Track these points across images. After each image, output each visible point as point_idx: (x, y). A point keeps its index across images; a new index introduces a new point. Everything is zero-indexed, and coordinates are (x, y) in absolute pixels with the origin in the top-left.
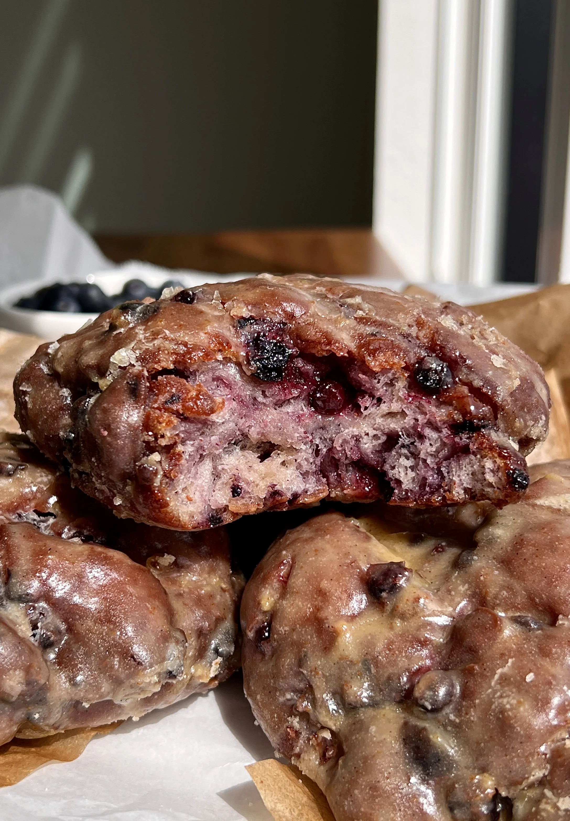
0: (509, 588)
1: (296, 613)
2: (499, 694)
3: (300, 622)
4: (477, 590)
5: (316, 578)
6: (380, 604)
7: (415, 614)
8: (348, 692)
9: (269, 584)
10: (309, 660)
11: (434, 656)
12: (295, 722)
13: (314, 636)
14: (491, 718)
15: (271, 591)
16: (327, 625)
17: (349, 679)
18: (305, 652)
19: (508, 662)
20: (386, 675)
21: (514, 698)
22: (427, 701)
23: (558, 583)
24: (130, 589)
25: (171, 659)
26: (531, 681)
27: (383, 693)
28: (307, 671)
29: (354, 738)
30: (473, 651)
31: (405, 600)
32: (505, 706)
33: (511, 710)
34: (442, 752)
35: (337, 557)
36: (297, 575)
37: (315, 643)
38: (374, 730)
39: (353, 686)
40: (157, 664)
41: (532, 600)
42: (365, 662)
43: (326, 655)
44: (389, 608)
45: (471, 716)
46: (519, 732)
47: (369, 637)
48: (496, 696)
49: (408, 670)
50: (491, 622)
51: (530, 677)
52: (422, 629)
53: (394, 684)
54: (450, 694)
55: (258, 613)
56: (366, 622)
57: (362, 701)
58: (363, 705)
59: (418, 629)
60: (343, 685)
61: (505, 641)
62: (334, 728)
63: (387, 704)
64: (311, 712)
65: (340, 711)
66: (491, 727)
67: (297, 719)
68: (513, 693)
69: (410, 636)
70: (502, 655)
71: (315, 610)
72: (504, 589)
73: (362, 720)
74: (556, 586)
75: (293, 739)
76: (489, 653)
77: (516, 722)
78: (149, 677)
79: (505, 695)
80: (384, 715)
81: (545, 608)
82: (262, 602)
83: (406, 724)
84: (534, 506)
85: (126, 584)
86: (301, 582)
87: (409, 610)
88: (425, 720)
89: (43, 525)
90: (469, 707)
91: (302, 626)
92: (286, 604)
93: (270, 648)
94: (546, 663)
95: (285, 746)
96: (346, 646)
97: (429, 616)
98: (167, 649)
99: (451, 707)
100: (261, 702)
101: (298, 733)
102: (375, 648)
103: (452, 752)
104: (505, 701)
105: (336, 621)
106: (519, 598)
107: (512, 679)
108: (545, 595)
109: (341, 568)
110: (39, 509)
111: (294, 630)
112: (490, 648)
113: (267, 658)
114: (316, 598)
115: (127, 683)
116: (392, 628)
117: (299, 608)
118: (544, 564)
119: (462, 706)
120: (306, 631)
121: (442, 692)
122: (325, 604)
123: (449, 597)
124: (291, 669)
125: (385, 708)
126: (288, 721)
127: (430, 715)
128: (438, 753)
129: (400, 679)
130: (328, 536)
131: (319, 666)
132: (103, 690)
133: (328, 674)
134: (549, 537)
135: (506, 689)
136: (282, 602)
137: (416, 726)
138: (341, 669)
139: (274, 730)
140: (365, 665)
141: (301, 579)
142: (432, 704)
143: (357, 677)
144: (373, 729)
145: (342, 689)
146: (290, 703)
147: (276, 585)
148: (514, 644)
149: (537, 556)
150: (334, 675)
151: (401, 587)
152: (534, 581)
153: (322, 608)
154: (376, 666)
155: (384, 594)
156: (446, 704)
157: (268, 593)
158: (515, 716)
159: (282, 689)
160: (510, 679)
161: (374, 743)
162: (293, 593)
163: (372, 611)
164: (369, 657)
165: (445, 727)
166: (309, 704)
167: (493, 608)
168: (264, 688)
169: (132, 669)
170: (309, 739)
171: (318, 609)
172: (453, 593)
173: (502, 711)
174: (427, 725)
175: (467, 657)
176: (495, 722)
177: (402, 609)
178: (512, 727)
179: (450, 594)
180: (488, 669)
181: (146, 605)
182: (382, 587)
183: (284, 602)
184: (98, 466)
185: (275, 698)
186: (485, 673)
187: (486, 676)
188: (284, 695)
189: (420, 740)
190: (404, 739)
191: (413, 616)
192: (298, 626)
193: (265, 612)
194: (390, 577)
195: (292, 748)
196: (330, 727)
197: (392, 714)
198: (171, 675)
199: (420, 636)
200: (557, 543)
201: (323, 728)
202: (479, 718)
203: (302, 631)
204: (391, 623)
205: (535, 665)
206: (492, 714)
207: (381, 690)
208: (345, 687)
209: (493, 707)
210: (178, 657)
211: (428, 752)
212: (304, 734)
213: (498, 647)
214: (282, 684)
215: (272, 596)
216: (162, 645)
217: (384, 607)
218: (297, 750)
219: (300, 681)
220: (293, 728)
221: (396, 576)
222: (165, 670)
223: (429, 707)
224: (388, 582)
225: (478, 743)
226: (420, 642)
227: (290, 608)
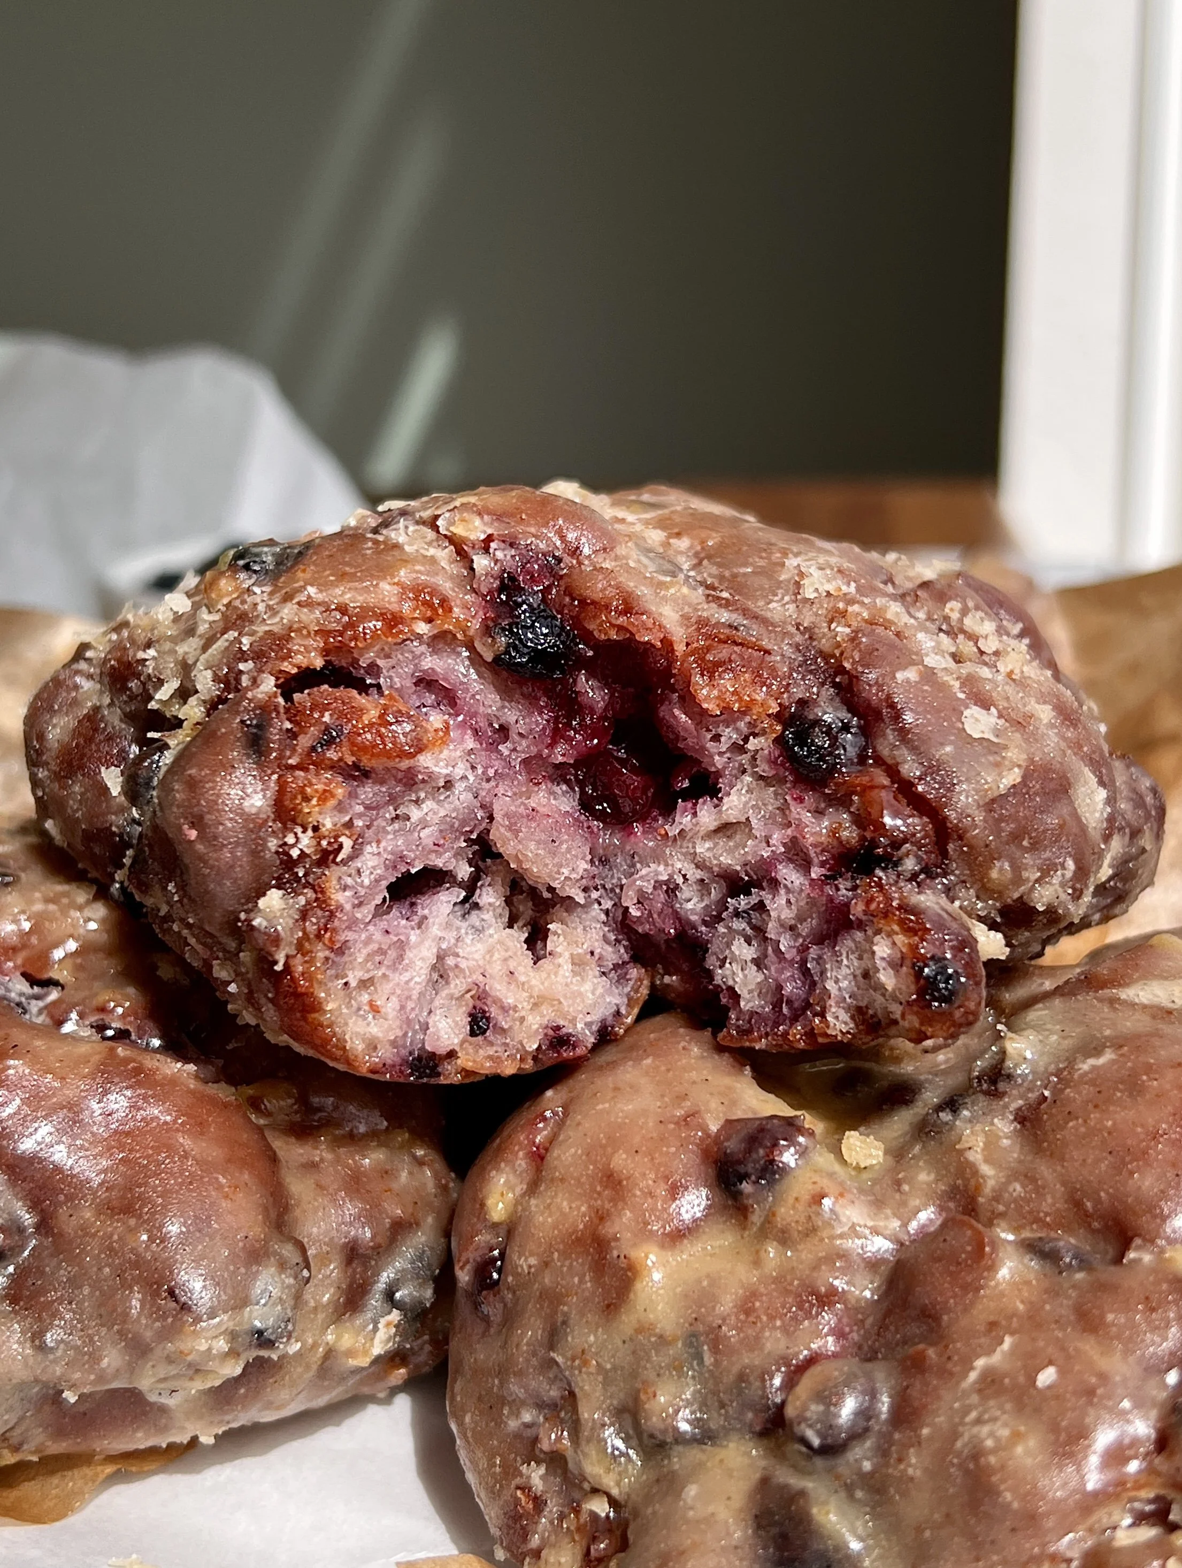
0: (1029, 1178)
1: (555, 1227)
2: (973, 1415)
3: (561, 1247)
4: (959, 1182)
5: (604, 1147)
6: (739, 1209)
7: (811, 1231)
8: (647, 1406)
9: (507, 1162)
10: (572, 1331)
11: (847, 1329)
12: (536, 1475)
13: (587, 1278)
14: (952, 1470)
15: (511, 1177)
16: (615, 1253)
17: (652, 1375)
18: (565, 1314)
19: (1001, 1342)
20: (735, 1370)
21: (1005, 1425)
22: (810, 1426)
23: (1138, 1166)
24: (185, 1141)
25: (263, 1301)
26: (1049, 1387)
27: (727, 1412)
28: (563, 1356)
29: (650, 1510)
30: (929, 1316)
31: (791, 1201)
32: (982, 1441)
33: (994, 1451)
34: (837, 1549)
35: (659, 1104)
36: (565, 1141)
37: (587, 1294)
38: (693, 1493)
39: (658, 1393)
40: (225, 1312)
41: (1078, 1204)
42: (692, 1339)
43: (608, 1321)
44: (756, 1218)
45: (910, 1465)
46: (1010, 1504)
47: (705, 1283)
48: (968, 1419)
49: (786, 1361)
50: (969, 1248)
51: (1047, 1377)
52: (823, 1267)
53: (753, 1391)
54: (865, 1414)
55: (479, 1226)
56: (705, 1249)
57: (676, 1429)
58: (680, 1439)
59: (816, 1268)
60: (638, 1391)
61: (1002, 1294)
62: (615, 1492)
63: (735, 1437)
64: (569, 1454)
65: (631, 1452)
66: (951, 1490)
67: (542, 1470)
68: (1004, 1413)
69: (796, 1282)
70: (993, 1325)
71: (596, 1221)
72: (1016, 1180)
73: (673, 1473)
74: (1131, 1173)
75: (527, 1515)
76: (964, 1322)
77: (1003, 1481)
78: (207, 1339)
79: (986, 1416)
80: (721, 1461)
81: (1106, 1227)
82: (490, 1202)
83: (765, 1482)
84: (1113, 1002)
85: (178, 1130)
86: (573, 1156)
87: (797, 1222)
88: (810, 1474)
89: (35, 1006)
90: (906, 1446)
91: (565, 1255)
92: (537, 1206)
93: (500, 1306)
94: (1089, 1347)
95: (512, 1531)
96: (651, 1300)
97: (841, 1236)
98: (255, 1279)
99: (868, 1444)
100: (473, 1430)
101: (539, 1503)
102: (714, 1308)
103: (855, 1545)
104: (985, 1430)
105: (635, 1245)
106: (1050, 1200)
107: (1007, 1381)
108: (1107, 1193)
109: (662, 1126)
110: (30, 971)
111: (546, 1264)
112: (966, 1310)
113: (492, 1331)
114: (599, 1193)
115: (158, 1352)
116: (757, 1262)
117: (563, 1214)
118: (1110, 1123)
119: (891, 1443)
120: (571, 1267)
121: (848, 1408)
122: (615, 1205)
123: (897, 1196)
124: (534, 1354)
125: (726, 1446)
126: (521, 1475)
127: (819, 1462)
128: (827, 1550)
129: (764, 1381)
130: (649, 1061)
131: (590, 1346)
132: (105, 1362)
133: (609, 1366)
134: (1129, 1064)
135: (992, 1403)
136: (528, 1202)
137: (786, 1486)
138: (638, 1354)
139: (494, 1494)
140: (691, 1345)
141: (573, 1150)
142: (819, 1433)
143: (670, 1373)
144: (692, 1491)
145: (636, 1400)
146: (529, 1433)
147: (522, 1162)
148: (1022, 1302)
149: (1096, 1106)
150: (623, 1368)
151: (784, 1170)
152: (1084, 1160)
153: (609, 1214)
154: (715, 1350)
155: (746, 1187)
156: (857, 1434)
157: (502, 1180)
158: (1003, 1467)
159: (514, 1401)
160: (1002, 1382)
161: (687, 1522)
162: (552, 1180)
163: (721, 1226)
164: (701, 1328)
165: (849, 1489)
166: (565, 1433)
167: (990, 1224)
168: (480, 1399)
169: (170, 1320)
170: (562, 1517)
171: (601, 1217)
172: (906, 1187)
173: (977, 1454)
174: (809, 1484)
175: (914, 1329)
176: (958, 1481)
177: (783, 1219)
178: (992, 1492)
179: (899, 1190)
180: (956, 1358)
181: (217, 1179)
182: (742, 1169)
183: (533, 1202)
184: (180, 901)
185: (499, 1422)
186: (949, 1366)
187: (951, 1374)
188: (518, 1415)
189: (791, 1519)
190: (756, 1516)
191: (807, 1235)
192: (556, 1255)
193: (495, 1225)
194: (761, 1145)
195: (525, 1535)
196: (604, 1488)
197: (739, 1459)
198: (262, 1339)
199: (819, 1282)
200: (1145, 1078)
201: (595, 1491)
202: (926, 1470)
203: (562, 1266)
204: (757, 1252)
205: (1063, 1349)
206: (955, 1461)
207: (722, 1405)
208: (643, 1397)
209: (959, 1444)
210: (280, 1299)
211: (804, 1547)
212: (553, 1507)
213: (983, 1310)
214: (515, 1389)
215: (512, 1189)
216: (243, 1270)
217: (746, 1217)
218: (535, 1541)
219: (552, 1382)
220: (530, 1489)
221: (775, 1145)
222: (246, 1327)
223: (816, 1442)
224: (754, 1156)
225: (919, 1530)
226: (819, 1297)
227: (542, 1214)
